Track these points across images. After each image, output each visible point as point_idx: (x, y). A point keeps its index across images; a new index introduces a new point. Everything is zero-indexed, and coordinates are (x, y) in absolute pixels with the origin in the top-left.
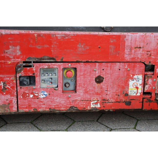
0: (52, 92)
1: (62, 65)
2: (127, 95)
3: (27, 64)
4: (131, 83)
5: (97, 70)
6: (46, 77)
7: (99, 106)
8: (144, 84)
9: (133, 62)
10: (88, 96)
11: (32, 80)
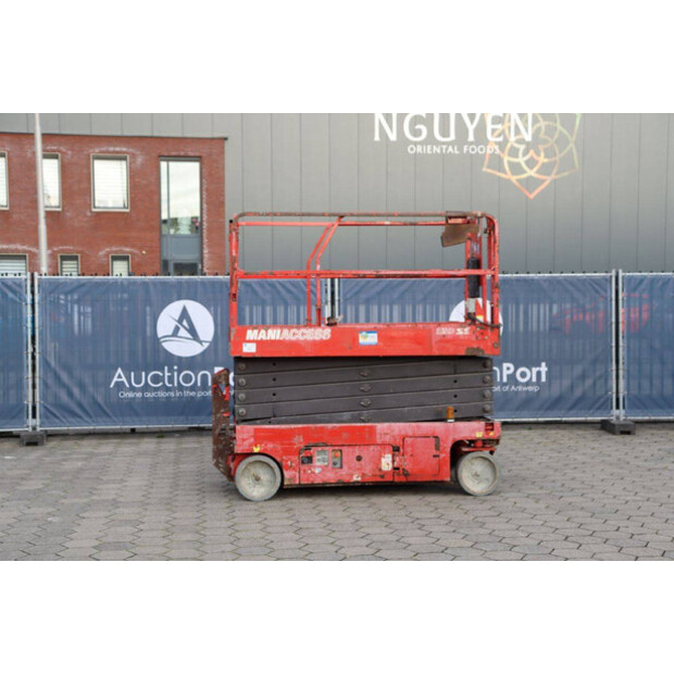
0: (324, 468)
1: (331, 448)
2: (380, 470)
3: (308, 448)
4: (383, 460)
5: (358, 451)
6: (320, 457)
7: (359, 479)
8: (393, 461)
9: (383, 445)
10: (351, 472)
11: (310, 459)
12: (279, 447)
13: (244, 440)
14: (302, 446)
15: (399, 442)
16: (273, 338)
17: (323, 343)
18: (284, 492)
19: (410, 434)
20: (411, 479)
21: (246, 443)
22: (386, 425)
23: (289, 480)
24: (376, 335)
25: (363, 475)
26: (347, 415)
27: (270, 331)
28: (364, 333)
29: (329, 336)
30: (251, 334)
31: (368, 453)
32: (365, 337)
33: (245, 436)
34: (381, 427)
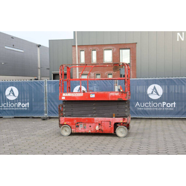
0: (82, 128)
1: (83, 124)
2: (96, 130)
3: (77, 123)
4: (96, 127)
5: (90, 124)
6: (80, 126)
7: (90, 132)
8: (99, 127)
9: (96, 123)
10: (88, 130)
11: (78, 126)
12: (71, 123)
13: (62, 121)
14: (76, 123)
15: (100, 123)
16: (69, 96)
17: (81, 97)
18: (72, 134)
19: (103, 121)
20: (103, 132)
21: (63, 122)
22: (97, 118)
23: (73, 131)
24: (94, 95)
25: (91, 131)
26: (90, 115)
27: (68, 94)
28: (91, 94)
29: (83, 95)
30: (64, 95)
31: (93, 125)
32: (92, 95)
33: (62, 120)
34: (96, 118)
